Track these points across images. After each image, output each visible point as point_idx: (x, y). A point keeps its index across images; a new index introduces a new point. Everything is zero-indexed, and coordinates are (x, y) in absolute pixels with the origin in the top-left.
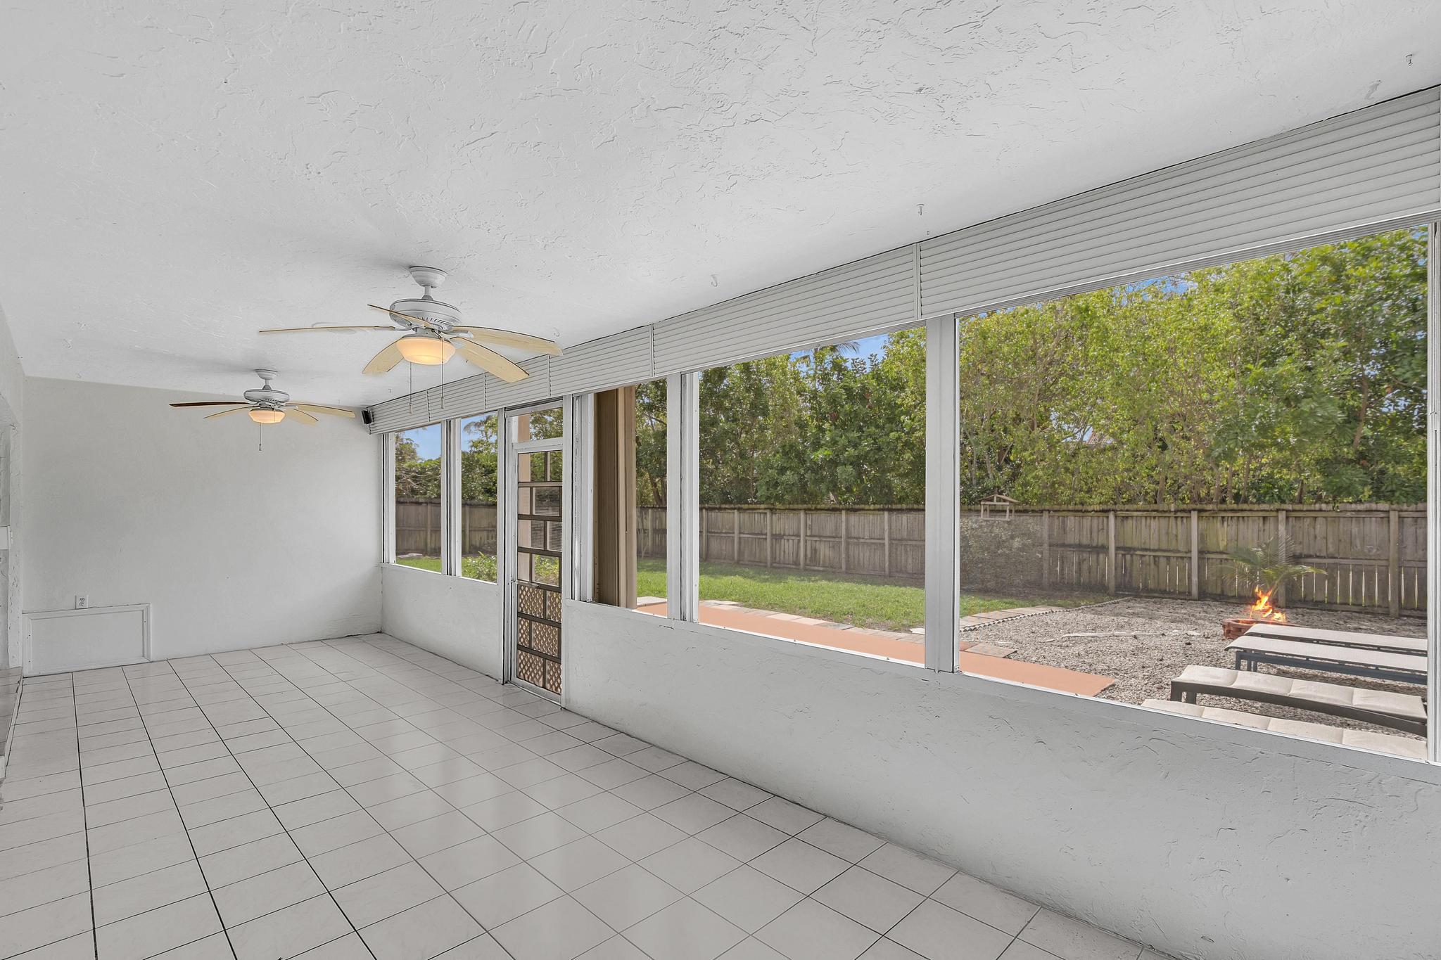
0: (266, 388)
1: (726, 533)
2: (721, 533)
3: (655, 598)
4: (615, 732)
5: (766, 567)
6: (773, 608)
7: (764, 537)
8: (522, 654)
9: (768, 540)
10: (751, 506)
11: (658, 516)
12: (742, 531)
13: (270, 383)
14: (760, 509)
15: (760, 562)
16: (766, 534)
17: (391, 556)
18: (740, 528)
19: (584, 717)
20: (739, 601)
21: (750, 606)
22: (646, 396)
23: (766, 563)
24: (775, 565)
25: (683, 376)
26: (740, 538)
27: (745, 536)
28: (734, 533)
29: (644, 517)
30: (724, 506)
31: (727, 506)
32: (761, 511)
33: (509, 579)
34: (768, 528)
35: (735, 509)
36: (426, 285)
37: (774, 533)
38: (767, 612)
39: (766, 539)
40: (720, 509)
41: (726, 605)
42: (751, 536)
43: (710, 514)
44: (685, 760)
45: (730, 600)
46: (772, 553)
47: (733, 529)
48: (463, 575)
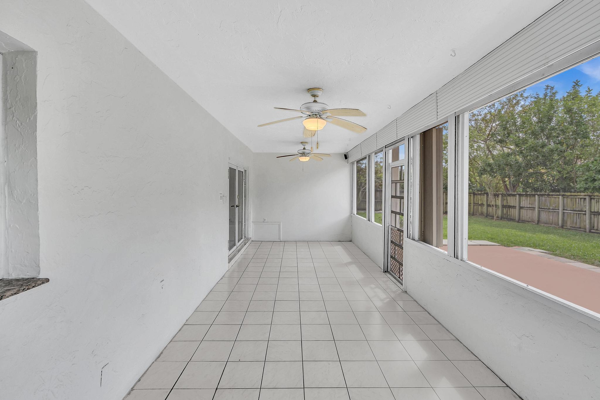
0: (304, 149)
1: (552, 209)
2: (550, 209)
3: (488, 242)
4: (423, 310)
5: (585, 231)
6: (574, 258)
7: (584, 213)
8: (392, 260)
9: (587, 215)
10: (573, 194)
11: (505, 198)
12: (566, 209)
13: (305, 147)
14: (580, 196)
15: (580, 228)
16: (585, 211)
17: (355, 211)
18: (564, 206)
19: (412, 297)
20: (548, 250)
21: (556, 255)
22: (498, 135)
23: (585, 229)
24: (592, 231)
25: (457, 118)
26: (564, 213)
27: (567, 211)
28: (559, 209)
29: (497, 199)
30: (551, 193)
31: (554, 194)
32: (581, 197)
33: (387, 225)
34: (587, 207)
35: (559, 195)
36: (314, 96)
37: (593, 211)
38: (567, 260)
39: (585, 214)
40: (548, 195)
41: (536, 252)
42: (572, 212)
43: (541, 198)
44: (455, 339)
45: (541, 249)
46: (590, 223)
47: (559, 207)
48: (375, 221)
